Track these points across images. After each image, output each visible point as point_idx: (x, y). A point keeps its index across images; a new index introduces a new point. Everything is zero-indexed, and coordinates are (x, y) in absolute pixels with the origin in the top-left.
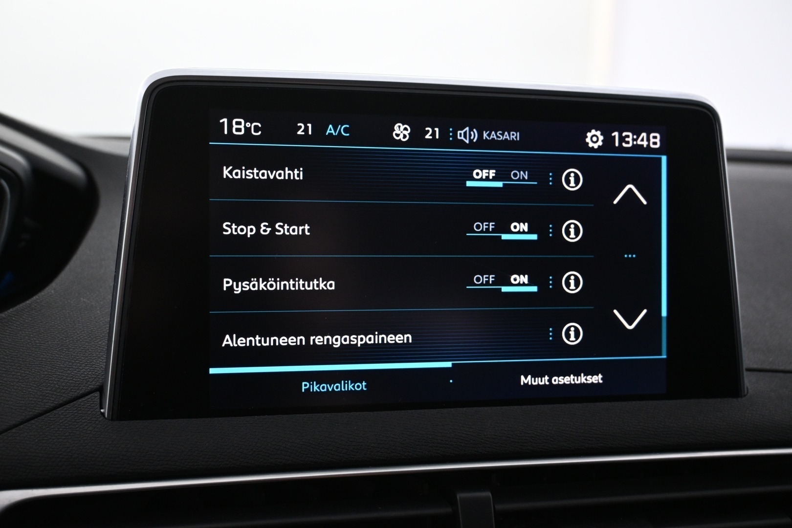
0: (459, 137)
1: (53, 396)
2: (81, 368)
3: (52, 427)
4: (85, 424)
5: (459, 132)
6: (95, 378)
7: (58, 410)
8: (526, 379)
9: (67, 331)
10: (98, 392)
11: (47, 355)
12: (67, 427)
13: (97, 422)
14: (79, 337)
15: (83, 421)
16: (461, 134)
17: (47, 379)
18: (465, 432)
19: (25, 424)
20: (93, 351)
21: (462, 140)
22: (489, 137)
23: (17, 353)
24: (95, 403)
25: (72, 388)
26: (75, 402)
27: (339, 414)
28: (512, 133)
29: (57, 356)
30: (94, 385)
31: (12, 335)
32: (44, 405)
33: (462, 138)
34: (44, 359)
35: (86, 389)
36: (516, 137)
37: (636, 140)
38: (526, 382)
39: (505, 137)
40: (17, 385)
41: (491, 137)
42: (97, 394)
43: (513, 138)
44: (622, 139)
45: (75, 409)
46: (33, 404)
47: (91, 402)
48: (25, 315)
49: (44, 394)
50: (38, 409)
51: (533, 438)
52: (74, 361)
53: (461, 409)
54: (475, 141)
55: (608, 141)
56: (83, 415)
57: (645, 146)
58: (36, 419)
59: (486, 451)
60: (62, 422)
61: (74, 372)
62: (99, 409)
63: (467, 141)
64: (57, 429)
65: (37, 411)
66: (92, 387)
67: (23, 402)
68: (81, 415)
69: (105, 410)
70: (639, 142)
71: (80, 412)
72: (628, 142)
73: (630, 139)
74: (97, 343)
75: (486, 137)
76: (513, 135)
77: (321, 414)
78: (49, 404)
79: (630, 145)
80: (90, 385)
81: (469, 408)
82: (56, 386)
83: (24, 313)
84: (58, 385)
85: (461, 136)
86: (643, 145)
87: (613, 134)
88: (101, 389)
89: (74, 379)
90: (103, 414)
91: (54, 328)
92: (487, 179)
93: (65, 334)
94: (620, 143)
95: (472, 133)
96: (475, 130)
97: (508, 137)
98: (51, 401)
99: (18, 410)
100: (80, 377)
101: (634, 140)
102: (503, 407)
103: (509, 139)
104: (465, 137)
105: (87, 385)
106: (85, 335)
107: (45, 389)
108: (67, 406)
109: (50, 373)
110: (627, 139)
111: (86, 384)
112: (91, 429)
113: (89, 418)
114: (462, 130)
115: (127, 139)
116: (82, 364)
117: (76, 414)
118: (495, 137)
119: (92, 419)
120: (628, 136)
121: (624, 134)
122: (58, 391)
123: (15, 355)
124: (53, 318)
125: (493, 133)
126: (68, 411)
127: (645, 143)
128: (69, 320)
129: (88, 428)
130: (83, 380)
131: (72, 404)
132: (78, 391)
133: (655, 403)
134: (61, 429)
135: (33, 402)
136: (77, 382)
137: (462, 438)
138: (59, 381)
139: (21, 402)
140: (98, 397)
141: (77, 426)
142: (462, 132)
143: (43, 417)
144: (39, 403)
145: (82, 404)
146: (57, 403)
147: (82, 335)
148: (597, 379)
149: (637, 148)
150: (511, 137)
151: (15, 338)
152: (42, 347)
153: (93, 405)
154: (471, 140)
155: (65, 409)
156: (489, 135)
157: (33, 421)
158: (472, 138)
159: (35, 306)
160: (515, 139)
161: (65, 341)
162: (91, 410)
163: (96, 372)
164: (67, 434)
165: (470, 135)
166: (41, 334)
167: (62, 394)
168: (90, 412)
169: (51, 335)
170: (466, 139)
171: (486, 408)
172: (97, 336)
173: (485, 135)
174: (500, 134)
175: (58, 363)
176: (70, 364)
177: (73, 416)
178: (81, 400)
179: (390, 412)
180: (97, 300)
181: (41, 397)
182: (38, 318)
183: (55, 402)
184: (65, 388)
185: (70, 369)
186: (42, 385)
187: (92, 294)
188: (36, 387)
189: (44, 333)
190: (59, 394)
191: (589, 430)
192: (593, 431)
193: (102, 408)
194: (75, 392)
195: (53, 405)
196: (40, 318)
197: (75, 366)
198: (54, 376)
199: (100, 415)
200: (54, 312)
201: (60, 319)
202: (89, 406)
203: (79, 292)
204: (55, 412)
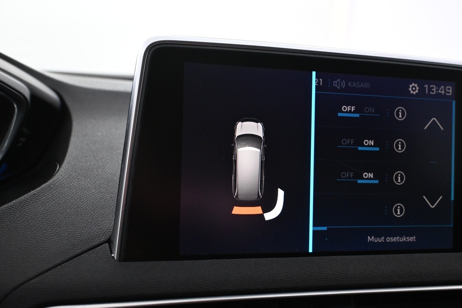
0: (334, 85)
1: (80, 245)
2: (93, 227)
3: (83, 265)
4: (104, 264)
5: (334, 82)
6: (103, 234)
7: (84, 254)
8: (371, 238)
9: (77, 203)
10: (107, 243)
11: (69, 219)
12: (93, 266)
13: (111, 263)
14: (86, 207)
15: (102, 262)
16: (335, 83)
17: (73, 235)
18: (338, 271)
19: (65, 263)
20: (98, 216)
21: (336, 87)
22: (352, 85)
23: (49, 217)
24: (107, 250)
25: (90, 240)
26: (94, 250)
27: (260, 259)
28: (365, 83)
29: (76, 219)
30: (104, 239)
31: (43, 205)
32: (75, 251)
33: (336, 86)
34: (67, 222)
35: (99, 241)
36: (368, 86)
37: (438, 90)
38: (371, 240)
39: (361, 86)
40: (54, 238)
41: (353, 85)
42: (107, 245)
43: (366, 87)
44: (430, 89)
45: (95, 254)
46: (68, 250)
47: (104, 250)
48: (48, 192)
49: (73, 244)
50: (72, 253)
51: (379, 276)
52: (87, 223)
53: (333, 257)
54: (343, 87)
55: (422, 89)
56: (101, 258)
57: (443, 94)
58: (72, 260)
59: (352, 283)
60: (89, 262)
61: (89, 230)
62: (110, 254)
63: (339, 88)
64: (86, 267)
65: (71, 255)
66: (103, 240)
67: (61, 249)
68: (100, 258)
69: (115, 255)
70: (440, 92)
71: (99, 256)
72: (433, 91)
73: (434, 90)
74: (99, 211)
75: (350, 86)
76: (366, 85)
77: (249, 259)
78: (78, 251)
79: (434, 93)
80: (101, 238)
81: (338, 256)
82: (80, 239)
83: (47, 191)
84: (81, 238)
85: (335, 84)
86: (442, 93)
87: (425, 86)
88: (110, 241)
89: (90, 235)
90: (113, 257)
91: (68, 201)
92: (350, 112)
93: (77, 205)
94: (429, 91)
95: (342, 83)
96: (343, 81)
97: (363, 86)
98: (79, 249)
99: (59, 254)
100: (94, 233)
101: (436, 90)
102: (358, 256)
103: (363, 87)
104: (338, 85)
105: (100, 239)
106: (89, 206)
107: (73, 240)
108: (89, 252)
109: (74, 231)
110: (433, 89)
111: (99, 237)
112: (108, 267)
113: (105, 260)
114: (336, 81)
116: (93, 225)
117: (96, 257)
118: (355, 85)
119: (107, 261)
120: (433, 88)
121: (431, 86)
122: (82, 242)
123: (48, 218)
124: (66, 195)
125: (354, 83)
126: (91, 255)
127: (443, 92)
128: (77, 196)
129: (106, 266)
130: (96, 235)
131: (92, 251)
132: (95, 242)
133: (448, 254)
135: (68, 249)
136: (93, 237)
137: (337, 275)
138: (81, 236)
139: (60, 249)
140: (108, 247)
141: (98, 265)
142: (336, 82)
143: (75, 259)
144: (72, 250)
145: (99, 250)
146: (83, 250)
147: (87, 206)
148: (412, 239)
149: (438, 95)
150: (365, 86)
151: (45, 207)
152: (65, 213)
153: (106, 251)
154: (341, 87)
155: (89, 254)
156: (352, 84)
157: (70, 262)
158: (342, 85)
159: (53, 187)
160: (367, 87)
161: (78, 210)
162: (105, 255)
163: (103, 230)
164: (93, 270)
165: (341, 84)
166: (61, 205)
167: (85, 244)
168: (105, 256)
169: (68, 205)
170: (338, 86)
171: (348, 256)
172: (98, 207)
173: (349, 84)
174: (358, 84)
175: (77, 224)
176: (85, 225)
177: (94, 259)
178: (98, 248)
179: (290, 258)
180: (91, 183)
181: (72, 246)
182: (56, 194)
183: (82, 249)
184: (86, 240)
185: (86, 228)
186: (71, 238)
187: (86, 179)
188: (67, 239)
189: (63, 204)
190: (83, 244)
191: (411, 271)
192: (413, 271)
193: (112, 253)
194: (93, 243)
195: (80, 251)
196: (58, 194)
197: (89, 226)
198: (77, 232)
199: (112, 258)
200: (66, 191)
201: (70, 195)
202: (104, 252)
203: (77, 178)
204: (82, 255)
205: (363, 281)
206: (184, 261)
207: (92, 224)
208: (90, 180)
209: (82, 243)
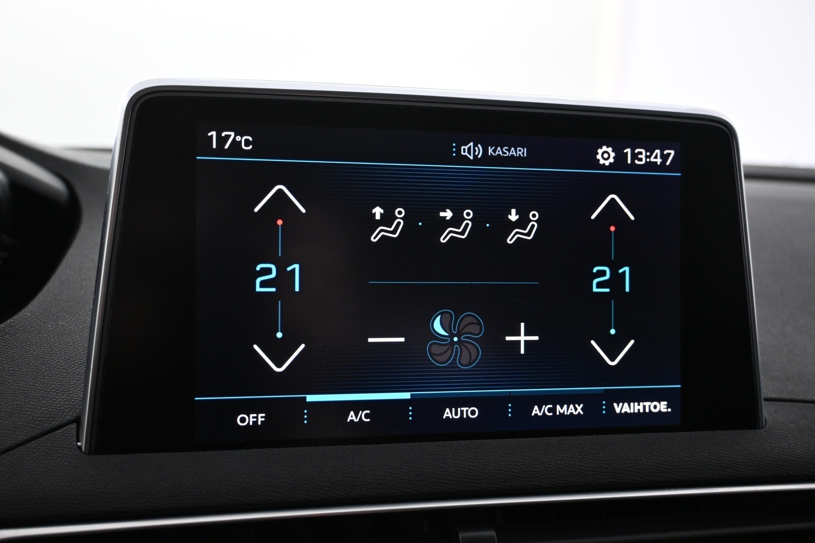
0: (462, 153)
1: (27, 428)
2: (57, 397)
3: (25, 461)
4: (61, 458)
5: (463, 147)
6: (72, 408)
7: (30, 443)
9: (43, 357)
10: (75, 424)
11: (21, 384)
12: (41, 462)
13: (73, 457)
14: (56, 363)
15: (58, 455)
16: (464, 149)
17: (20, 410)
18: (468, 467)
20: (71, 379)
21: (466, 156)
22: (495, 153)
24: (71, 435)
25: (47, 419)
26: (49, 435)
27: (334, 447)
28: (518, 149)
29: (32, 384)
30: (71, 416)
32: (17, 438)
33: (466, 154)
34: (18, 388)
35: (62, 420)
36: (523, 153)
37: (649, 157)
39: (511, 153)
41: (497, 153)
42: (74, 426)
43: (519, 154)
44: (635, 156)
45: (50, 442)
46: (4, 437)
47: (68, 435)
49: (16, 425)
50: (10, 441)
51: (540, 473)
52: (49, 390)
53: (464, 442)
55: (620, 158)
56: (58, 449)
57: (659, 163)
58: (7, 454)
59: (490, 487)
60: (35, 457)
61: (50, 401)
62: (75, 442)
64: (29, 464)
66: (69, 418)
68: (57, 448)
69: (82, 444)
70: (652, 160)
71: (55, 445)
72: (641, 160)
73: (643, 156)
74: (75, 370)
75: (491, 153)
76: (520, 151)
77: (314, 448)
78: (22, 437)
79: (643, 162)
80: (66, 416)
81: (472, 441)
82: (30, 416)
84: (32, 416)
85: (464, 152)
86: (657, 162)
87: (625, 151)
88: (78, 421)
89: (49, 410)
90: (80, 447)
91: (29, 353)
93: (41, 360)
94: (633, 160)
95: (476, 148)
97: (514, 153)
98: (24, 434)
100: (56, 407)
101: (647, 157)
102: (509, 440)
103: (515, 155)
105: (63, 416)
106: (62, 361)
107: (18, 420)
108: (41, 439)
109: (23, 403)
110: (640, 156)
111: (62, 414)
112: (66, 463)
113: (64, 452)
115: (109, 151)
116: (58, 393)
117: (50, 448)
118: (501, 153)
119: (68, 453)
120: (641, 153)
121: (637, 151)
122: (32, 422)
124: (29, 343)
125: (499, 148)
126: (42, 445)
127: (659, 161)
128: (45, 345)
129: (63, 463)
130: (60, 410)
131: (46, 437)
132: (54, 423)
133: (669, 434)
134: (34, 465)
135: (5, 435)
136: (53, 413)
137: (465, 473)
138: (33, 412)
140: (75, 429)
141: (51, 461)
142: (466, 147)
143: (14, 451)
144: (11, 436)
145: (57, 436)
147: (58, 362)
149: (650, 166)
150: (518, 153)
152: (16, 374)
153: (69, 438)
154: (475, 156)
155: (39, 442)
156: (494, 151)
157: (4, 456)
158: (476, 154)
159: (10, 330)
160: (522, 156)
161: (40, 368)
162: (67, 443)
163: (73, 402)
164: (40, 470)
165: (475, 151)
166: (14, 360)
167: (36, 426)
168: (66, 446)
169: (26, 361)
171: (490, 441)
172: (75, 363)
173: (490, 151)
174: (506, 149)
175: (32, 392)
176: (46, 393)
177: (47, 450)
178: (56, 433)
179: (388, 445)
180: (76, 323)
181: (13, 429)
182: (12, 343)
183: (28, 435)
184: (39, 419)
185: (46, 399)
186: (15, 416)
187: (71, 317)
188: (8, 418)
189: (18, 359)
190: (32, 426)
191: (599, 464)
192: (603, 465)
193: (78, 441)
194: (50, 423)
195: (25, 438)
196: (14, 343)
197: (51, 395)
198: (28, 406)
199: (77, 449)
200: (30, 337)
201: (36, 344)
202: (65, 438)
203: (57, 315)
204: (28, 445)
205: (511, 483)
206: (201, 453)
207: (57, 391)
208: (77, 318)
209: (32, 424)
